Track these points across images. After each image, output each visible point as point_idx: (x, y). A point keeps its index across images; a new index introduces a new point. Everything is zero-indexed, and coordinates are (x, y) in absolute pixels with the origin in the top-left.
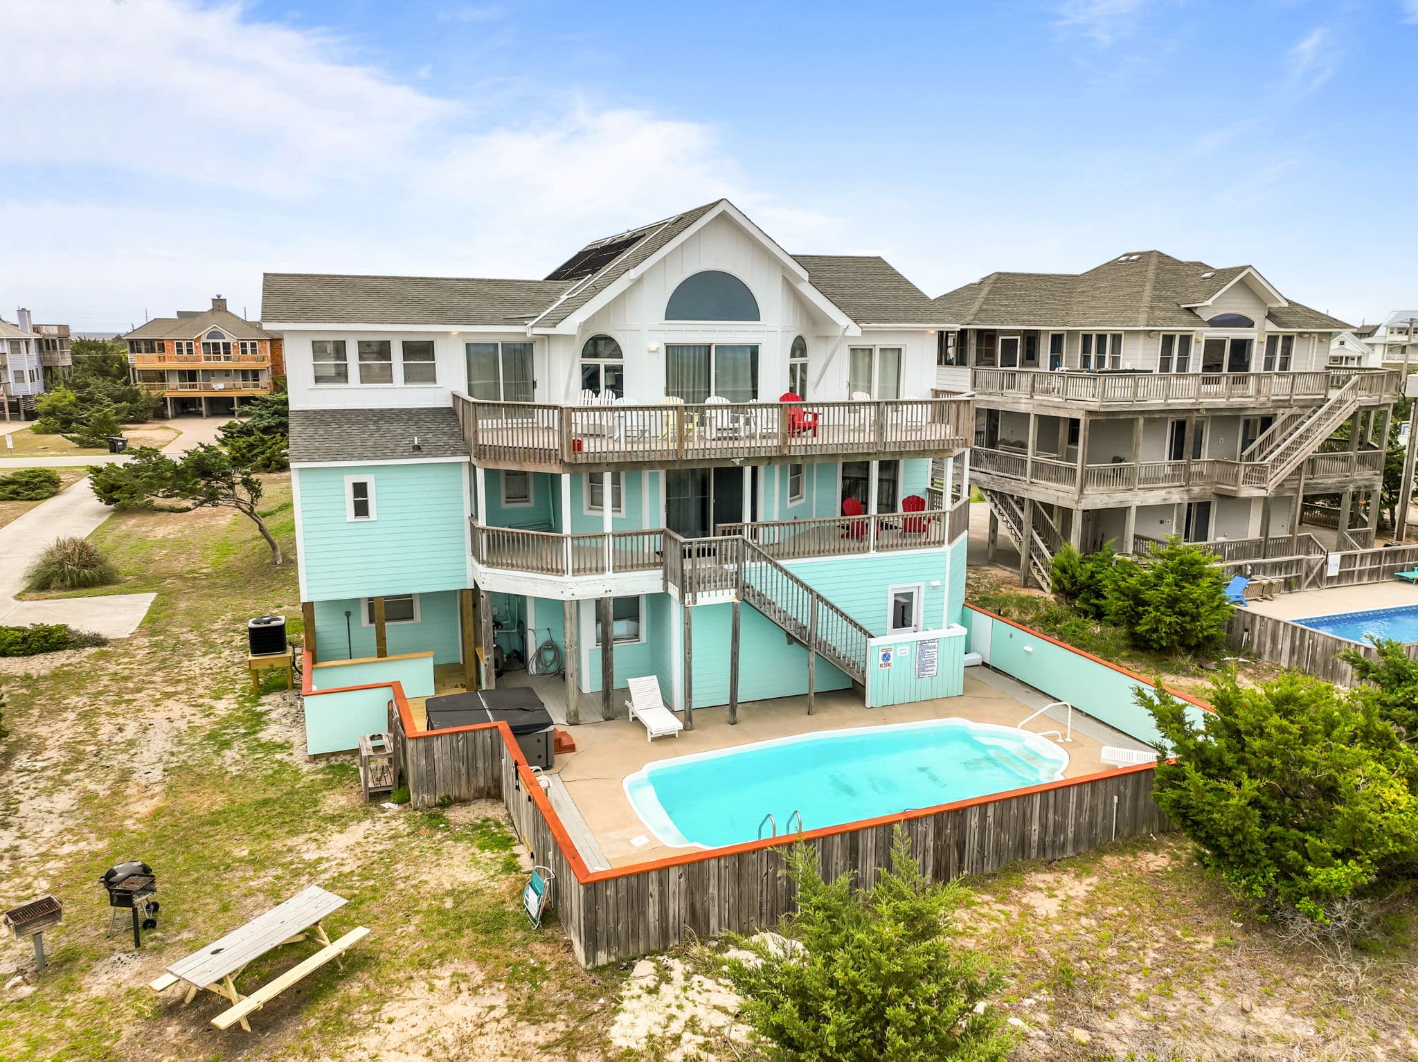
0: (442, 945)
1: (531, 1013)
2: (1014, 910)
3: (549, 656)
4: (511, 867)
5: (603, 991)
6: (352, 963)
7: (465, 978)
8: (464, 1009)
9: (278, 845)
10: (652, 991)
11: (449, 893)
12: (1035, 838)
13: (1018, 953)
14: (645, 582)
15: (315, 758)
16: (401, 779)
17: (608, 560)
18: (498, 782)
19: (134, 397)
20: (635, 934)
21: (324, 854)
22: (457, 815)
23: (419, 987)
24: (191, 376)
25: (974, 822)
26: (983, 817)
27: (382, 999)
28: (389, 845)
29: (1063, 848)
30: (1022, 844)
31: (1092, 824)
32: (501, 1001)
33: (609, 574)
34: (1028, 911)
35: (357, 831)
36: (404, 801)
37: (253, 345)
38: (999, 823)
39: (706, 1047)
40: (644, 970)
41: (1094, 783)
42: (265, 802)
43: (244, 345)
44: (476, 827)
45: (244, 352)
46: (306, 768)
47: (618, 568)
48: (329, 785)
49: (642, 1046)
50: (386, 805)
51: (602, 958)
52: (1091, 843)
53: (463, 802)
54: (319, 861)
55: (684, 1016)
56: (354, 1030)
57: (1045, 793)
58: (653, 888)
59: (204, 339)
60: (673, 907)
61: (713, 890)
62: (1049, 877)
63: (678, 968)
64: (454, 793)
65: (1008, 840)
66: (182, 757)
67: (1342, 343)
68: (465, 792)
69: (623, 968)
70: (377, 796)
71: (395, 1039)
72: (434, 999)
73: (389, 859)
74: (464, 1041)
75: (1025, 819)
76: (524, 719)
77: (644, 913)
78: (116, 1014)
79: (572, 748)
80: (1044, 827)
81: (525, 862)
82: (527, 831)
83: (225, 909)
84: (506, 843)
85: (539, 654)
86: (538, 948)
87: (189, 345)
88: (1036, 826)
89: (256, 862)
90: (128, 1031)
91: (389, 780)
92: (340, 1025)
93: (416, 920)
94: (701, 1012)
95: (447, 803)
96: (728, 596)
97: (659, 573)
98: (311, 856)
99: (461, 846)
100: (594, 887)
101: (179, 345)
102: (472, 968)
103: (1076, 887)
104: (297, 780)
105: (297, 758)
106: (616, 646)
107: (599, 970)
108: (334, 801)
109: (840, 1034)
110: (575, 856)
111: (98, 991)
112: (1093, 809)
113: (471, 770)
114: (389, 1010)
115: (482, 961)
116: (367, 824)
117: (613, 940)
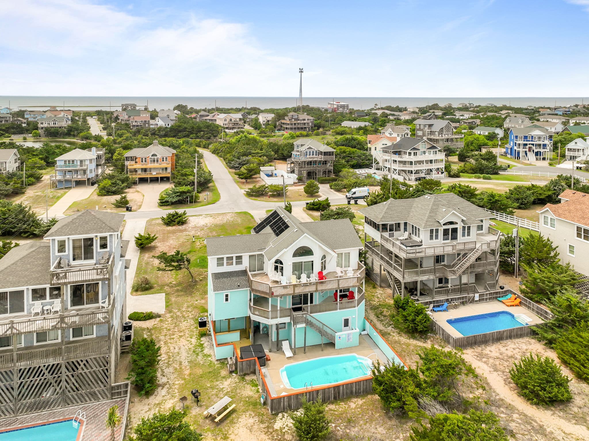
0: (247, 408)
1: (262, 422)
2: (347, 406)
3: (265, 329)
4: (258, 392)
5: (274, 418)
6: (233, 411)
7: (251, 415)
8: (251, 421)
9: (215, 384)
10: (281, 419)
11: (247, 397)
12: (354, 391)
13: (344, 415)
14: (287, 320)
15: (217, 360)
16: (236, 369)
17: (279, 316)
18: (255, 370)
19: (127, 179)
20: (279, 408)
21: (224, 386)
22: (248, 378)
23: (244, 416)
24: (145, 170)
25: (341, 388)
26: (343, 387)
27: (238, 418)
28: (235, 385)
29: (360, 393)
30: (352, 392)
31: (366, 388)
32: (257, 419)
33: (279, 318)
34: (349, 406)
35: (229, 380)
36: (237, 374)
37: (166, 158)
38: (346, 388)
39: (289, 429)
40: (280, 415)
41: (366, 380)
42: (210, 372)
43: (163, 158)
44: (251, 381)
45: (163, 161)
46: (216, 363)
47: (280, 317)
48: (222, 368)
49: (279, 429)
50: (233, 374)
51: (273, 412)
52: (366, 392)
53: (248, 374)
54: (223, 388)
55: (286, 424)
56: (235, 423)
57: (356, 382)
58: (282, 400)
59: (150, 157)
60: (285, 404)
61: (292, 401)
62: (356, 399)
63: (286, 415)
64: (246, 372)
65: (348, 391)
66: (190, 358)
67: (576, 143)
68: (249, 372)
69: (277, 414)
70: (231, 372)
71: (241, 425)
72: (246, 418)
73: (236, 388)
74: (252, 426)
75: (352, 387)
76: (260, 355)
77: (280, 405)
78: (198, 418)
79: (270, 360)
80: (356, 389)
81: (260, 390)
82: (261, 384)
83: (209, 398)
84: (256, 385)
85: (263, 329)
86: (263, 409)
87: (145, 159)
88: (354, 389)
89: (212, 388)
90: (201, 421)
91: (234, 369)
92: (232, 422)
93: (242, 402)
94: (289, 423)
95: (245, 375)
96: (304, 325)
97: (289, 318)
98: (221, 387)
99: (249, 385)
100: (272, 400)
101: (142, 159)
102: (252, 413)
103: (360, 401)
104: (215, 366)
105: (214, 360)
106: (280, 330)
107: (273, 414)
108: (224, 373)
109: (305, 429)
110: (270, 393)
111: (194, 413)
112: (366, 385)
113: (250, 367)
114: (240, 420)
115: (254, 412)
116: (230, 379)
117: (275, 409)
